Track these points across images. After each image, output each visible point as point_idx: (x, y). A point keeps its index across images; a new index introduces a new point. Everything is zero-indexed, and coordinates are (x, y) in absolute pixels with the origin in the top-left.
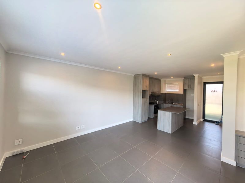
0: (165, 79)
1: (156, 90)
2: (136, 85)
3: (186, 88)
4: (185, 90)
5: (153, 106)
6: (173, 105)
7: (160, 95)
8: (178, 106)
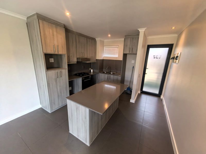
0: (102, 39)
1: (87, 55)
2: (33, 41)
3: (127, 52)
4: (125, 56)
5: (81, 79)
6: (110, 75)
7: (96, 62)
8: (116, 76)
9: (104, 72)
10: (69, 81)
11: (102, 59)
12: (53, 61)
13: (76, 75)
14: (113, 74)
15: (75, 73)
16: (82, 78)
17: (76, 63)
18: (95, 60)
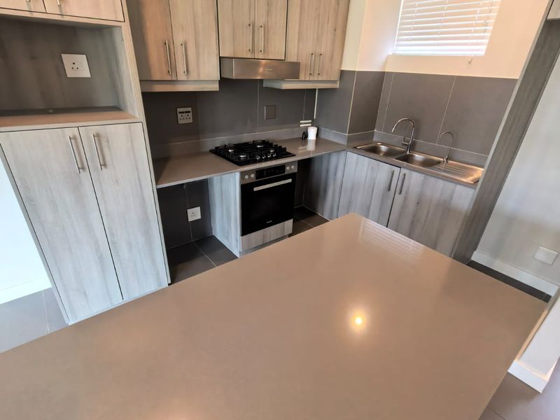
5: (238, 176)
6: (404, 171)
7: (337, 86)
8: (441, 183)
9: (374, 150)
10: (159, 190)
11: (375, 67)
12: (85, 73)
13: (220, 152)
14: (428, 164)
15: (221, 140)
16: (243, 174)
17: (216, 87)
18: (336, 76)
